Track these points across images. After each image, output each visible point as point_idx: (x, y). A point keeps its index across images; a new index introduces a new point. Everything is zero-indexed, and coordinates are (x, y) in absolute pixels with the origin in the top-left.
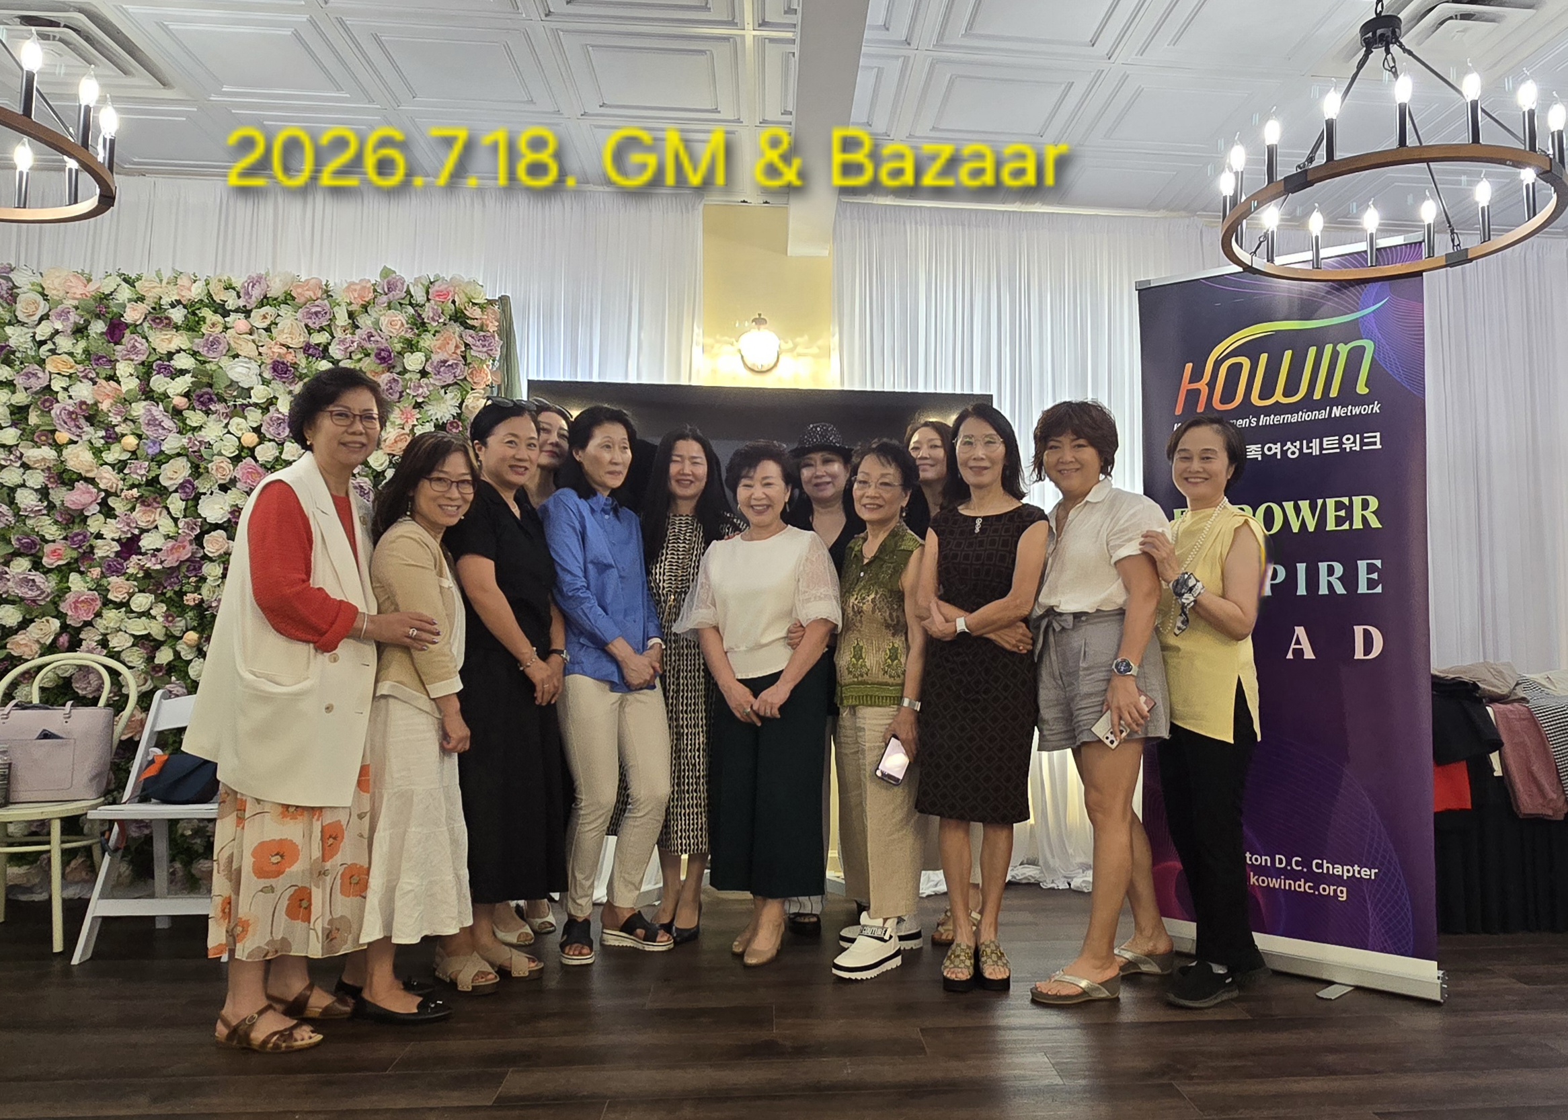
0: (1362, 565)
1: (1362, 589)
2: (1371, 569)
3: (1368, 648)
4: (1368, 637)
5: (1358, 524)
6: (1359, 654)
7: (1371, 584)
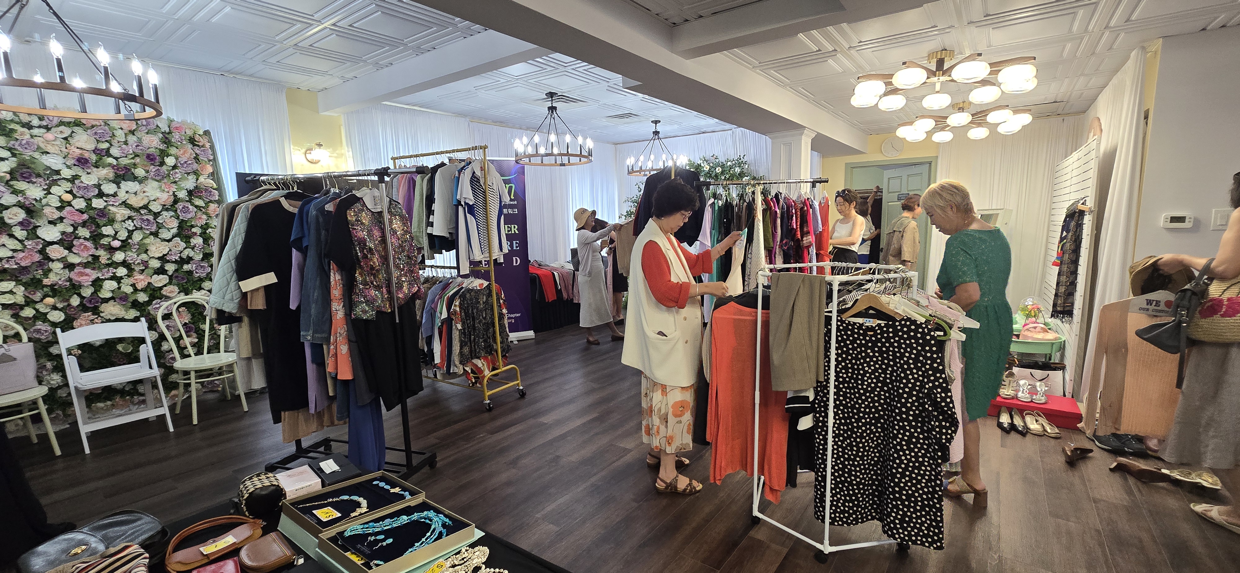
0: (514, 242)
1: (515, 248)
2: (516, 243)
3: (516, 263)
4: (516, 260)
5: (513, 232)
6: (515, 264)
7: (517, 247)
